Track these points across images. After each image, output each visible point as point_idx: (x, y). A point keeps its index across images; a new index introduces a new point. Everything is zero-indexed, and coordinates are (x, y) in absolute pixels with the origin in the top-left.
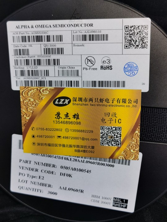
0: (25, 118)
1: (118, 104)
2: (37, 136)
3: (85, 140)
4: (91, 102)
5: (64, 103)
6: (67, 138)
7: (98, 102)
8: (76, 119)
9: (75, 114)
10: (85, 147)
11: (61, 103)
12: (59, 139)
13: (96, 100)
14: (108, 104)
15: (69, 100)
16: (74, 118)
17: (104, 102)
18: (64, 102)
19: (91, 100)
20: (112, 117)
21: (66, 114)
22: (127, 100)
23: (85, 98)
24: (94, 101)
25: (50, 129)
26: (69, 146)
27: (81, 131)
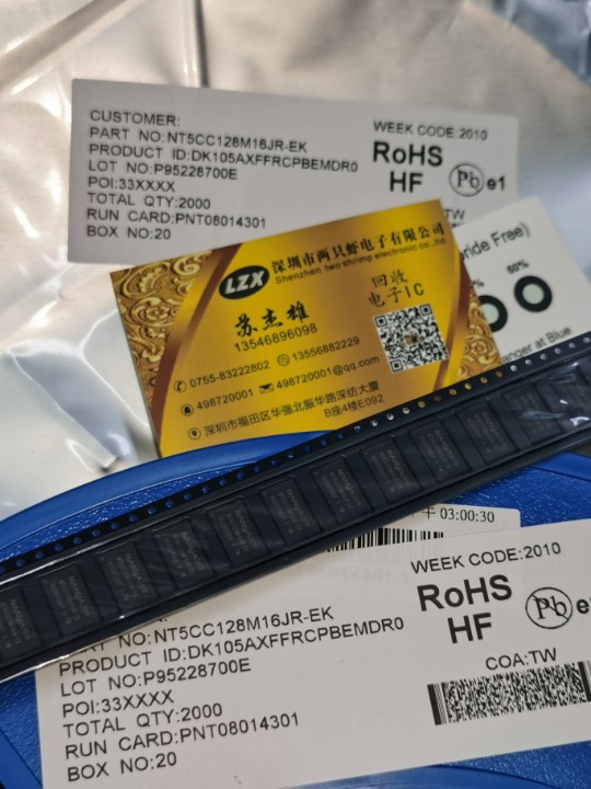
0: (148, 359)
1: (398, 246)
2: (200, 406)
3: (345, 373)
4: (324, 261)
5: (253, 285)
6: (290, 382)
7: (344, 255)
8: (297, 319)
9: (293, 307)
10: (352, 391)
11: (242, 287)
12: (268, 394)
13: (338, 251)
14: (372, 253)
15: (262, 273)
16: (294, 318)
17: (359, 250)
18: (249, 281)
19: (323, 255)
20: (395, 284)
21: (266, 313)
22: (416, 231)
23: (307, 255)
24: (332, 255)
25: (233, 373)
26: (303, 405)
27: (325, 348)
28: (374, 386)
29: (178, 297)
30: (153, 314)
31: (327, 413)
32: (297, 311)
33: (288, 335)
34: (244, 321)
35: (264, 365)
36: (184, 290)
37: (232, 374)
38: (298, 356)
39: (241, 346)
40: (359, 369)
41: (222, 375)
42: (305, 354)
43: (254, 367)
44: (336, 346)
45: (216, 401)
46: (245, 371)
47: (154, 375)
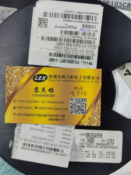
28: (64, 116)
29: (22, 77)
30: (14, 80)
31: (49, 119)
32: (51, 90)
33: (46, 96)
34: (37, 89)
35: (38, 102)
36: (24, 76)
37: (29, 102)
38: (47, 102)
39: (34, 95)
40: (62, 110)
41: (26, 101)
42: (49, 102)
43: (35, 102)
44: (58, 102)
45: (22, 107)
46: (32, 102)
47: (9, 96)
